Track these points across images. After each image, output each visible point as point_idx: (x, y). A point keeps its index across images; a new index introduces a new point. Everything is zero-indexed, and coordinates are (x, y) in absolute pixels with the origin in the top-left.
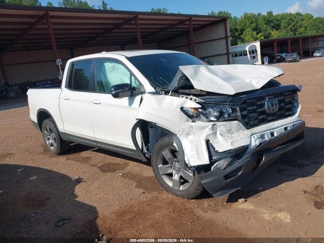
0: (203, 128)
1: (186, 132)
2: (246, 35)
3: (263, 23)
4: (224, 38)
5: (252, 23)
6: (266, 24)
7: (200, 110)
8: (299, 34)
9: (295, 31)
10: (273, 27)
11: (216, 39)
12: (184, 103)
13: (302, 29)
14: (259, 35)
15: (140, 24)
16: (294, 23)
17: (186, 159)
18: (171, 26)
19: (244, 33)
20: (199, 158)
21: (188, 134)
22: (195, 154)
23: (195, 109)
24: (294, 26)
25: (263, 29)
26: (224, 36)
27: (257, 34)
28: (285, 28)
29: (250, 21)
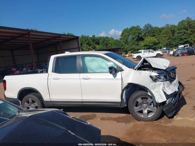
0: (160, 85)
1: (153, 87)
2: (84, 47)
3: (91, 41)
4: (78, 48)
5: (86, 40)
6: (92, 41)
7: (158, 77)
8: (109, 47)
9: (107, 45)
10: (96, 43)
11: (73, 49)
12: (151, 74)
13: (110, 45)
14: (90, 48)
15: (31, 38)
16: (106, 41)
17: (156, 100)
18: (47, 40)
19: (82, 46)
20: (162, 98)
21: (154, 88)
22: (160, 97)
23: (156, 76)
24: (106, 43)
25: (92, 44)
26: (77, 47)
27: (89, 46)
28: (102, 44)
29: (85, 39)
